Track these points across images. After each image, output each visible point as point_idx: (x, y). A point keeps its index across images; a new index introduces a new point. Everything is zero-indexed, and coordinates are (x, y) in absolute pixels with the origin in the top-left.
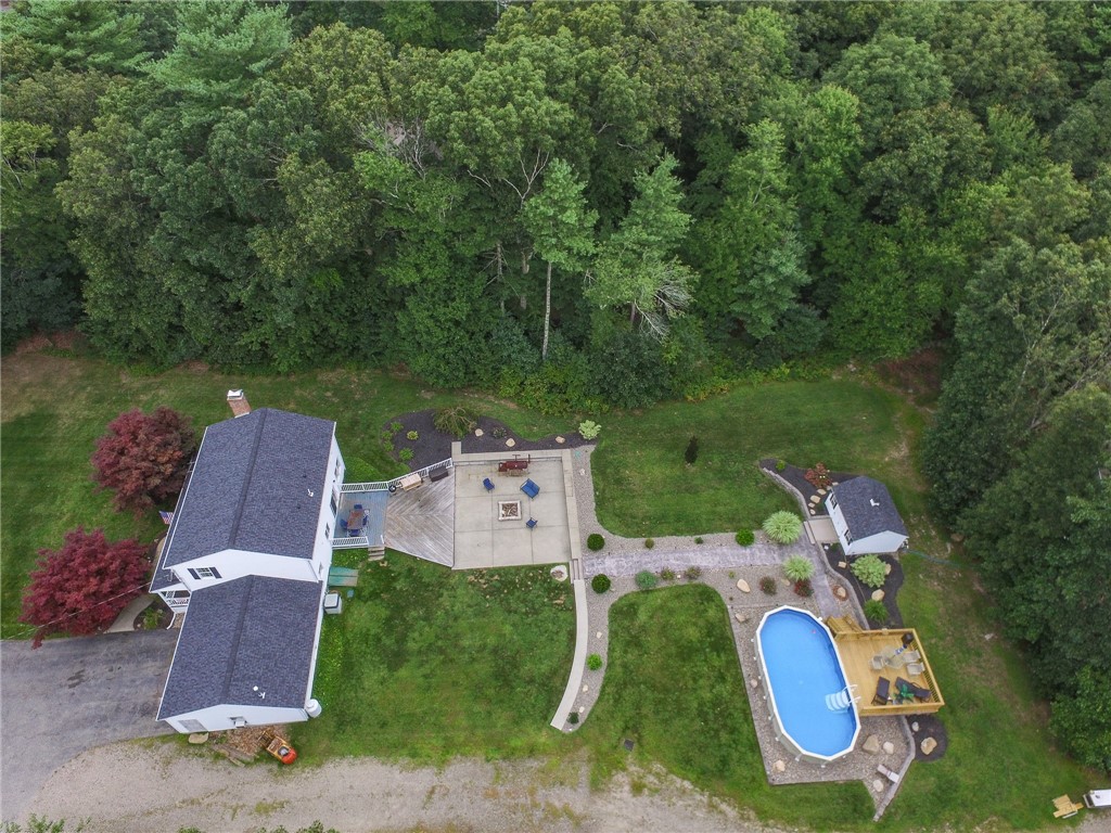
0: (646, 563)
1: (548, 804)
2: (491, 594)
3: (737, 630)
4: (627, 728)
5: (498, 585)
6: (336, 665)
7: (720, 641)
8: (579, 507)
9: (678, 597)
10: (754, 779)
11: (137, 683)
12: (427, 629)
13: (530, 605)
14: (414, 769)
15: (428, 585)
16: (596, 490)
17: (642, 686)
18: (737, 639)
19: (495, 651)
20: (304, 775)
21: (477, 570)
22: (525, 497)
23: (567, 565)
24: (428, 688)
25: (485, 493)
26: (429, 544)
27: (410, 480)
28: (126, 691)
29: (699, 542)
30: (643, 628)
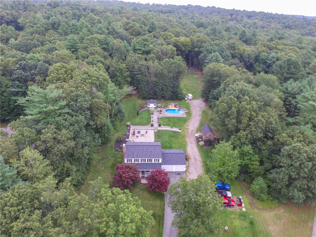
0: (156, 122)
1: (191, 133)
4: (180, 126)
7: (168, 118)
8: (144, 127)
9: (161, 120)
10: (186, 118)
13: (161, 134)
16: (141, 126)
17: (175, 125)
23: (154, 130)
29: (152, 118)
30: (166, 124)
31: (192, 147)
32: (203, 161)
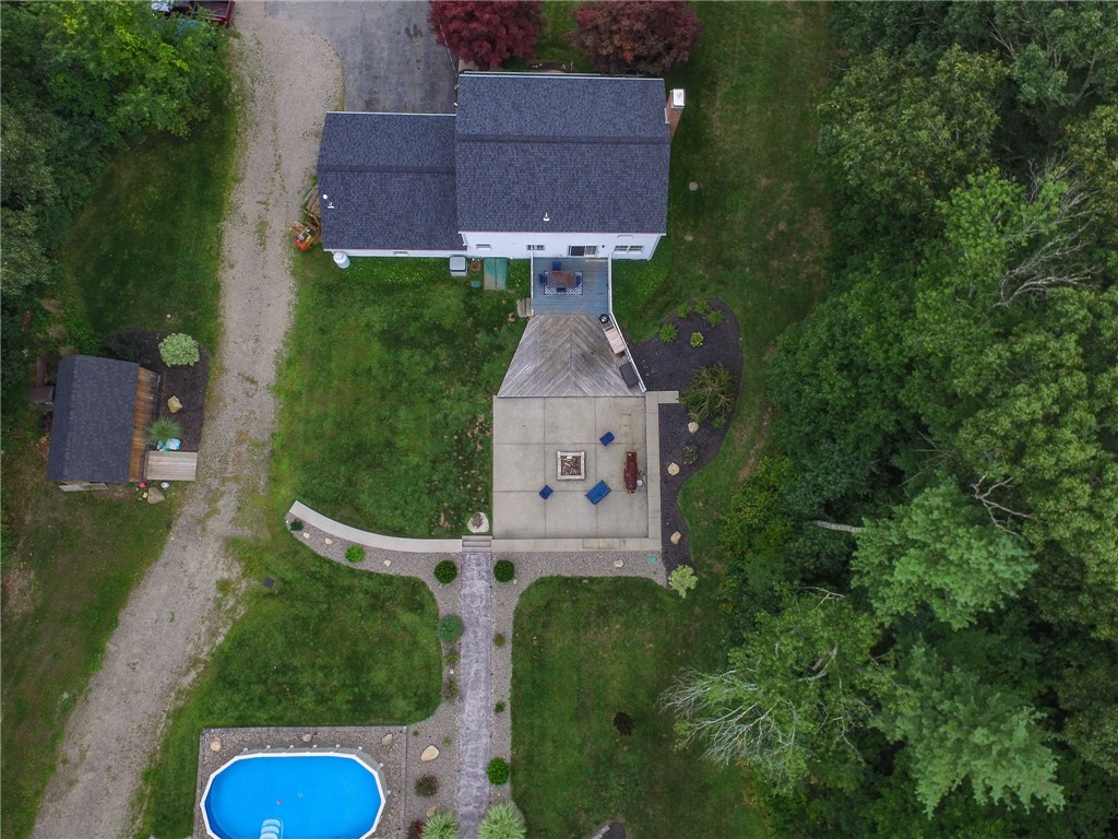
0: (475, 632)
1: (223, 494)
2: (459, 441)
3: (373, 733)
4: (285, 583)
5: (469, 450)
6: (390, 277)
7: (365, 708)
8: (565, 554)
9: (428, 667)
10: (211, 713)
11: (400, 89)
12: (423, 370)
13: (440, 486)
14: (277, 363)
15: (479, 370)
16: (592, 580)
17: (326, 606)
18: (363, 729)
19: (389, 444)
20: (286, 260)
21: (491, 426)
22: (591, 484)
23: (490, 533)
24: (355, 374)
25: (601, 435)
26: (528, 368)
27: (616, 340)
28: (394, 81)
29: (499, 708)
30: (392, 616)
31: (251, 344)
32: (218, 216)
